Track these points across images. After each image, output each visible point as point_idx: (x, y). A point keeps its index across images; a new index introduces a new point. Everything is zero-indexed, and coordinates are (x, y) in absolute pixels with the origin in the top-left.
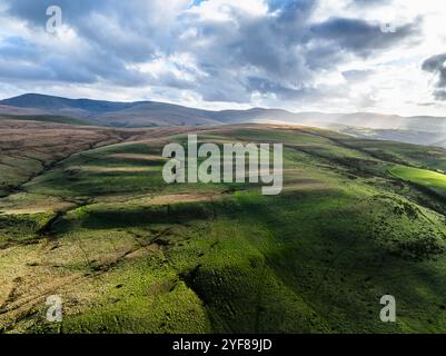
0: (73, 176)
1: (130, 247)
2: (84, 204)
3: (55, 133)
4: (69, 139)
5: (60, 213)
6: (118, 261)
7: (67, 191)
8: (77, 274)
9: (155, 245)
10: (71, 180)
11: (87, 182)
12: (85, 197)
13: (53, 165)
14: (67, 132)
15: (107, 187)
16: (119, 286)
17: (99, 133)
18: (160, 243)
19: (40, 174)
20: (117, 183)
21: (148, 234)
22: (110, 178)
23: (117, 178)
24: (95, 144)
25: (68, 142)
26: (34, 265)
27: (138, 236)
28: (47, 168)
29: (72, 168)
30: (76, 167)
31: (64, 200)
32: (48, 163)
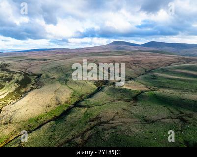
0: (154, 77)
1: (165, 116)
2: (153, 91)
3: (155, 58)
4: (160, 61)
5: (142, 92)
6: (156, 121)
7: (149, 83)
8: (137, 120)
9: (178, 120)
10: (153, 79)
11: (159, 81)
12: (156, 88)
13: (149, 71)
14: (161, 58)
15: (167, 85)
16: (151, 133)
17: (175, 59)
18: (182, 119)
19: (143, 74)
20: (173, 84)
21: (178, 113)
22: (170, 81)
23: (174, 81)
24: (171, 64)
25: (159, 62)
26: (125, 110)
27: (172, 113)
28: (147, 72)
29: (156, 73)
30: (158, 74)
31: (146, 87)
32: (147, 70)
